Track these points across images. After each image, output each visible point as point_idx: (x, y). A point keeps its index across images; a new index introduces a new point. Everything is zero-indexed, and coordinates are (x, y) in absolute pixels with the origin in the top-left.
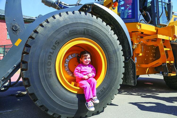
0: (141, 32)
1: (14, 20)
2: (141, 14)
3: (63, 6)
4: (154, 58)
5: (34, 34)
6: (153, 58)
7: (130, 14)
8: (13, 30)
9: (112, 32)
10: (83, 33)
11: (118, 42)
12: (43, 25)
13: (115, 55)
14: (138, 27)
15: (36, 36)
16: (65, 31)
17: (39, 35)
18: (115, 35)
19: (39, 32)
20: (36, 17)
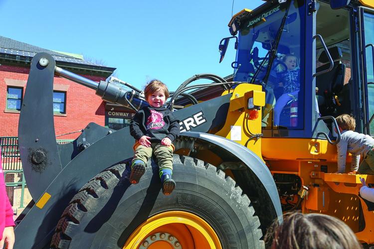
0: (321, 160)
1: (36, 141)
2: (319, 119)
3: (142, 101)
4: (356, 217)
5: (79, 213)
6: (351, 218)
7: (294, 117)
8: (33, 162)
9: (239, 190)
10: (174, 202)
11: (252, 211)
12: (97, 193)
13: (243, 241)
14: (310, 150)
15: (82, 217)
16: (138, 202)
17: (88, 215)
18: (245, 196)
19: (88, 209)
20: (82, 131)
